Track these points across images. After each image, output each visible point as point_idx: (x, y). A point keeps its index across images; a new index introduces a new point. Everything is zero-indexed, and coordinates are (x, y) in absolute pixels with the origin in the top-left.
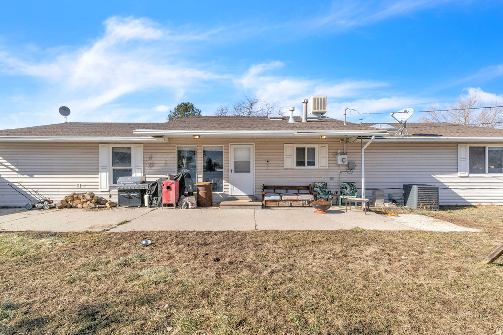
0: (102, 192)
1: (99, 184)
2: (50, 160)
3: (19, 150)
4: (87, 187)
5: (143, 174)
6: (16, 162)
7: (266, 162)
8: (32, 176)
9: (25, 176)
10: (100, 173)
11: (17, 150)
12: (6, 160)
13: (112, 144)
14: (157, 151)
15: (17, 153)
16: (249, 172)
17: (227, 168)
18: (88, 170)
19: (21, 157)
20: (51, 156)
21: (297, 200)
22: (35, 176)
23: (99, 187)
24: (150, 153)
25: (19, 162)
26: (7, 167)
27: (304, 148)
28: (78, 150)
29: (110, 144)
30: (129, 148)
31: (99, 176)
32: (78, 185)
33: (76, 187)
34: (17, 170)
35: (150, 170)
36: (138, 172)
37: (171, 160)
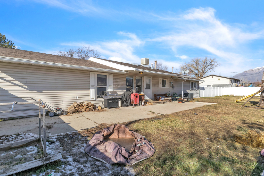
0: (91, 101)
1: (90, 96)
2: (56, 80)
3: (28, 71)
4: (82, 98)
5: (112, 90)
6: (25, 80)
7: (154, 85)
8: (41, 91)
9: (34, 91)
10: (90, 90)
11: (26, 71)
12: (14, 78)
13: (97, 73)
14: (118, 78)
15: (26, 73)
16: (150, 89)
17: (144, 87)
18: (83, 88)
19: (31, 77)
20: (57, 77)
21: (168, 99)
22: (44, 91)
23: (90, 98)
24: (115, 79)
25: (27, 80)
26: (15, 84)
27: (163, 80)
28: (76, 75)
29: (96, 72)
30: (106, 76)
31: (90, 91)
32: (76, 97)
33: (75, 99)
34: (26, 87)
35: (116, 88)
36: (110, 89)
37: (124, 83)
